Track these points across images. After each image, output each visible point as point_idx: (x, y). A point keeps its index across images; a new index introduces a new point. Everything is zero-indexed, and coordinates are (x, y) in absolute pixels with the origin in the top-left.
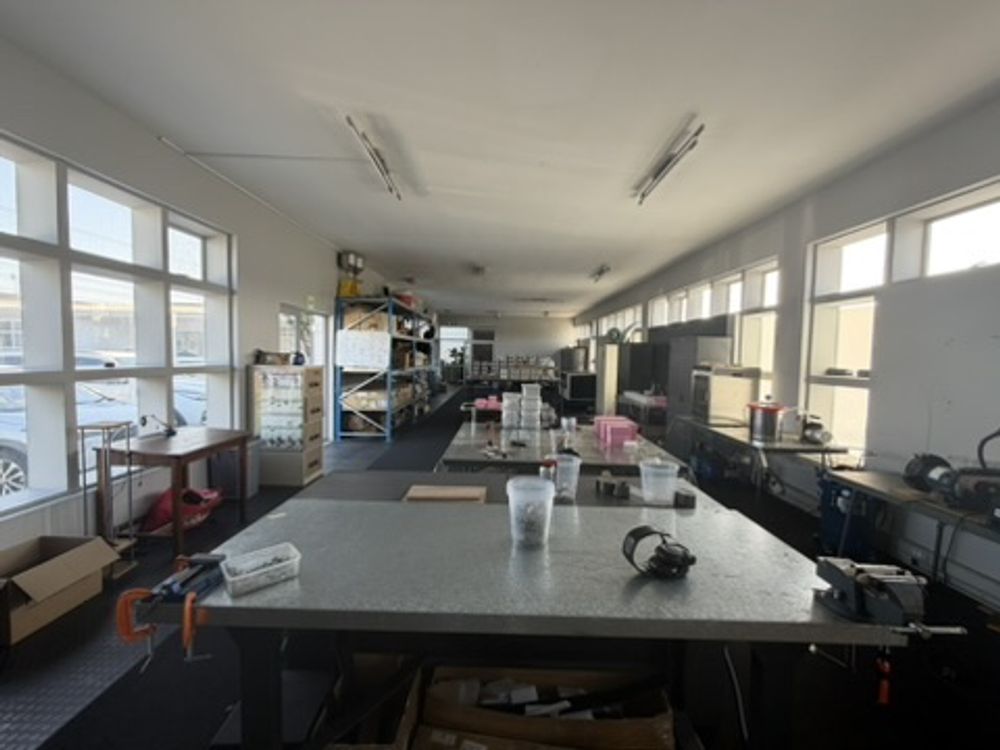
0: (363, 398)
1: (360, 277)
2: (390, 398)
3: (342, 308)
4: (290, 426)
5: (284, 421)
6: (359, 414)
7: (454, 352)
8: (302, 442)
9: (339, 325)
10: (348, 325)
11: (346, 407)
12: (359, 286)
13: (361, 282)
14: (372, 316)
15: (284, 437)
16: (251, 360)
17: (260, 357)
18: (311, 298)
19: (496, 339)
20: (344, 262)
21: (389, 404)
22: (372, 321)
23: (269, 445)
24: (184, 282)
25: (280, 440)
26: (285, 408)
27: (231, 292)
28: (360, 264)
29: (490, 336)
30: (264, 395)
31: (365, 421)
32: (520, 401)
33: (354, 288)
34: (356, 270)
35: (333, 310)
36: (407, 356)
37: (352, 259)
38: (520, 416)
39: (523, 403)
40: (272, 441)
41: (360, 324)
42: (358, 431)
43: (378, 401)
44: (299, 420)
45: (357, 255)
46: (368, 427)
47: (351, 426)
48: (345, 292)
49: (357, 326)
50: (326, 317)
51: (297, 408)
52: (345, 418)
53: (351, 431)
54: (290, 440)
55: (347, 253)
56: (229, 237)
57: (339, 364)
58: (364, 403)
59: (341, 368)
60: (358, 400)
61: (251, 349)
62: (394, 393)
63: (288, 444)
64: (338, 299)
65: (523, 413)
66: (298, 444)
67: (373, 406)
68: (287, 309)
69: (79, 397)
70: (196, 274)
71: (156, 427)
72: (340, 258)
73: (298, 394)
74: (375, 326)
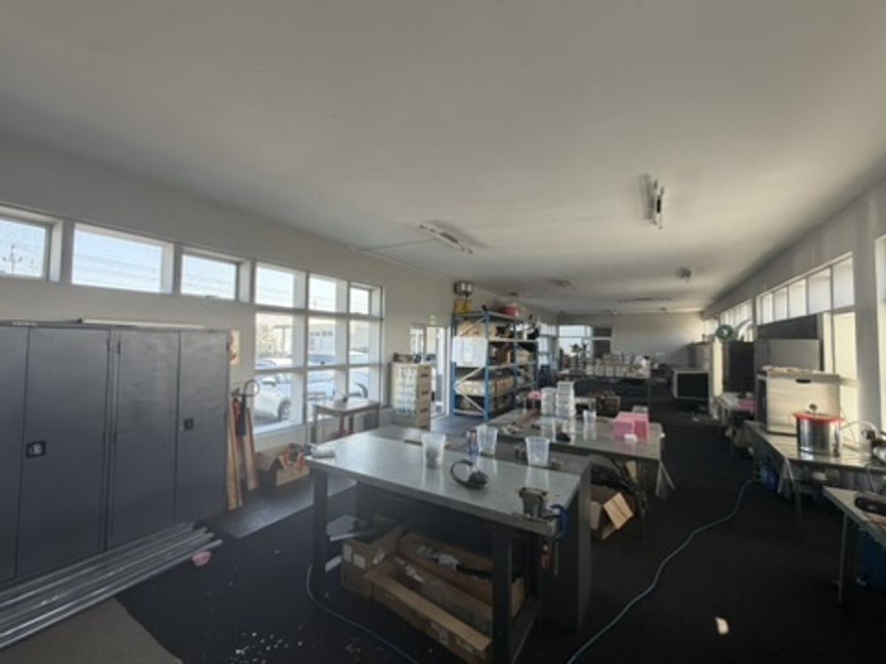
0: (468, 386)
1: (470, 298)
2: (487, 387)
3: (457, 320)
4: (409, 402)
5: (406, 398)
6: (467, 398)
7: (575, 348)
8: (415, 412)
9: (454, 333)
10: (460, 332)
11: (458, 392)
12: (469, 305)
13: (470, 301)
14: (475, 326)
15: (406, 408)
16: (391, 359)
17: (396, 358)
18: (433, 317)
19: (614, 335)
20: (458, 290)
21: (487, 390)
22: (475, 330)
23: (398, 413)
24: (358, 317)
25: (404, 410)
26: (407, 390)
27: (381, 320)
28: (470, 289)
29: (608, 332)
30: (397, 380)
31: (471, 404)
32: (555, 394)
33: (465, 305)
34: (467, 294)
35: (450, 324)
36: (509, 354)
37: (463, 287)
38: (555, 407)
39: (557, 396)
40: (400, 411)
41: (467, 332)
42: (466, 409)
43: (479, 389)
44: (413, 398)
45: (467, 283)
46: (473, 408)
47: (461, 405)
48: (459, 309)
49: (466, 334)
50: (446, 328)
51: (412, 390)
52: (457, 400)
53: (462, 409)
54: (409, 411)
55: (461, 282)
56: (381, 288)
57: (454, 360)
58: (469, 389)
59: (455, 364)
60: (467, 387)
61: (391, 353)
62: (490, 383)
63: (407, 413)
64: (454, 316)
65: (557, 405)
66: (413, 414)
67: (475, 392)
68: (416, 326)
69: (309, 379)
70: (365, 311)
71: (339, 397)
72: (456, 287)
73: (414, 381)
74: (477, 333)
